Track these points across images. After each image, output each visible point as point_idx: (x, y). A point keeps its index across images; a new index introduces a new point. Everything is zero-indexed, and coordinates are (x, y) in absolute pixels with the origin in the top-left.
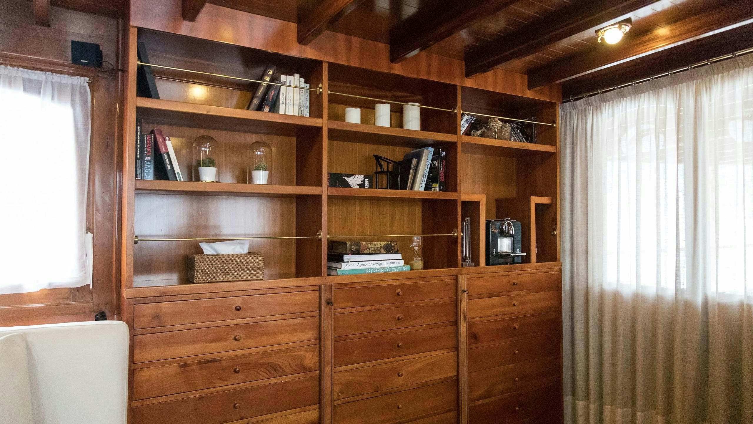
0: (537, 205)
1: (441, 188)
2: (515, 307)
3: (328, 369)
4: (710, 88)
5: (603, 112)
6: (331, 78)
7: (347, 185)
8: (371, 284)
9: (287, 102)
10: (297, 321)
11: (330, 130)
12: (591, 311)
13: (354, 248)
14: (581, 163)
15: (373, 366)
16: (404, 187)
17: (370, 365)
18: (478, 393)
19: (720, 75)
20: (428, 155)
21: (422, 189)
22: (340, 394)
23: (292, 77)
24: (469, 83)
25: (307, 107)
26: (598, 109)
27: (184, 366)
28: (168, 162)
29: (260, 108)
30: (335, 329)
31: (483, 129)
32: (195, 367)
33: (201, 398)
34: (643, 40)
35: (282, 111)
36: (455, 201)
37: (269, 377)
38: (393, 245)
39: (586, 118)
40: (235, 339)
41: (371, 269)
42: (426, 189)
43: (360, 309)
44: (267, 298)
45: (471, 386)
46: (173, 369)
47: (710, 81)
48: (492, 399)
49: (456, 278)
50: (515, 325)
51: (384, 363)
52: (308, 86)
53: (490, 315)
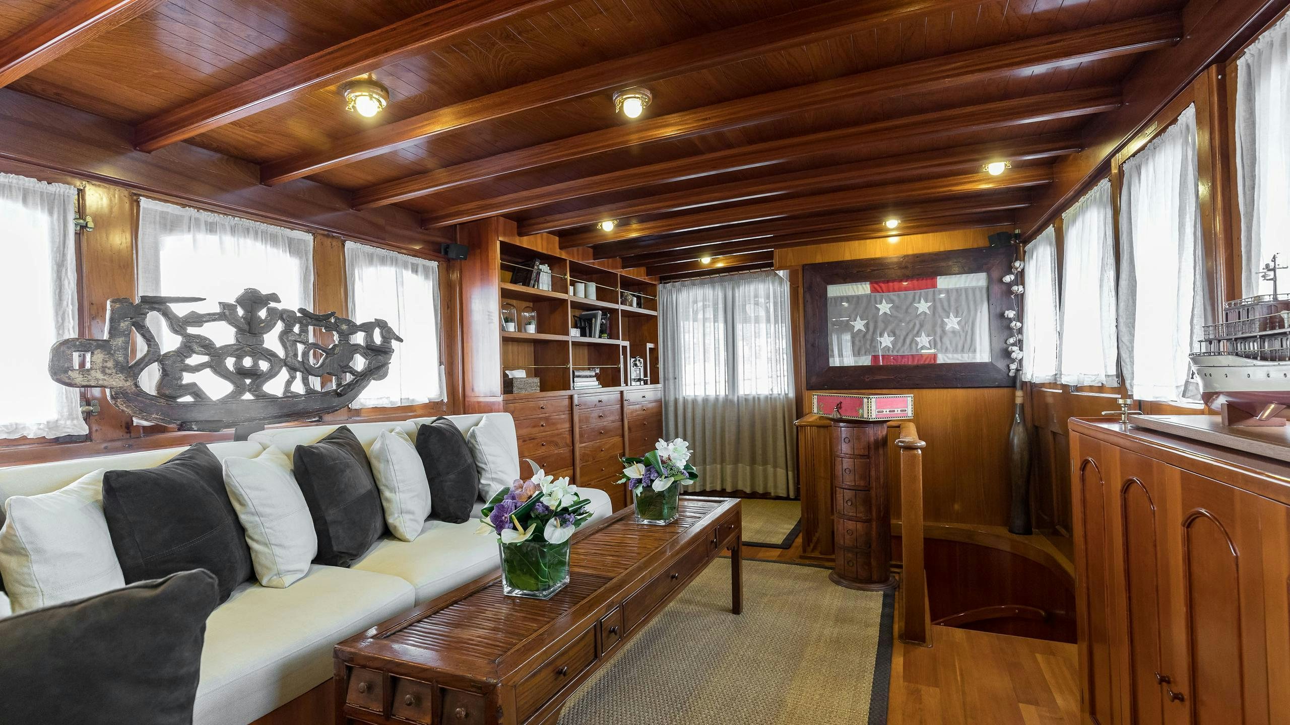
0: (649, 348)
1: (608, 337)
2: (644, 411)
3: (576, 445)
9: (542, 282)
10: (563, 416)
12: (679, 413)
14: (670, 323)
17: (591, 444)
20: (600, 315)
23: (545, 267)
24: (624, 273)
25: (550, 286)
26: (679, 290)
27: (525, 441)
29: (533, 286)
30: (579, 421)
32: (528, 442)
35: (539, 288)
36: (618, 346)
39: (672, 295)
40: (542, 426)
43: (586, 410)
49: (622, 393)
50: (645, 422)
52: (552, 271)
53: (634, 415)
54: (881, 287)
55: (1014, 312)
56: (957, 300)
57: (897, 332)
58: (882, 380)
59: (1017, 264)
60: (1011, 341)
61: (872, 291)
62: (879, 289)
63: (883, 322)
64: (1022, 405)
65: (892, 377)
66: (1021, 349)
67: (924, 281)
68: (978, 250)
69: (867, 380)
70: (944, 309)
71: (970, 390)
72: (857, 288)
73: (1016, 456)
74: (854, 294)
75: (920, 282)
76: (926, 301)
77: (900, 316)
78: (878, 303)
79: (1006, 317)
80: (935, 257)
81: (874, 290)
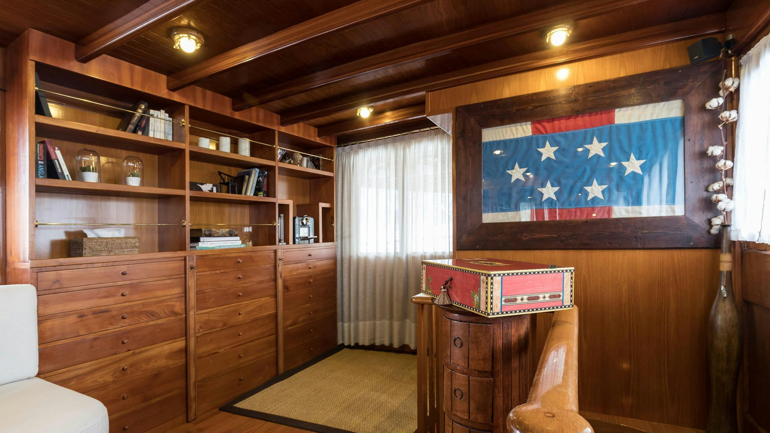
0: (323, 208)
1: (265, 195)
2: (310, 269)
3: (192, 313)
4: (410, 146)
5: (359, 154)
6: (191, 117)
7: (200, 190)
8: (221, 255)
9: (155, 129)
10: (169, 281)
11: (191, 152)
12: (352, 269)
13: (207, 233)
14: (347, 184)
15: (222, 309)
16: (240, 192)
17: (221, 308)
18: (289, 323)
19: (414, 140)
20: (255, 173)
21: (252, 194)
22: (200, 329)
23: (159, 112)
24: (283, 129)
25: (170, 134)
26: (356, 152)
27: (81, 316)
28: (58, 167)
29: (135, 131)
30: (197, 285)
31: (290, 159)
32: (90, 316)
33: (95, 339)
34: (379, 117)
35: (151, 134)
36: (274, 203)
37: (148, 321)
38: (234, 231)
39: (350, 157)
40: (123, 295)
41: (220, 246)
42: (254, 195)
43: (213, 272)
44: (147, 266)
45: (285, 319)
46: (72, 319)
47: (410, 142)
48: (297, 326)
49: (275, 252)
50: (310, 280)
51: (230, 307)
52: (171, 119)
53: (295, 274)
54: (544, 127)
55: (722, 148)
56: (641, 138)
57: (563, 181)
58: (542, 240)
59: (729, 82)
60: (716, 186)
61: (533, 132)
62: (542, 130)
63: (546, 169)
64: (730, 273)
65: (555, 236)
66: (731, 197)
67: (598, 116)
68: (672, 71)
69: (524, 239)
70: (622, 149)
71: (655, 253)
72: (517, 129)
73: (720, 344)
74: (512, 137)
75: (593, 117)
76: (600, 141)
77: (567, 160)
78: (541, 146)
79: (710, 154)
80: (612, 85)
81: (536, 131)
